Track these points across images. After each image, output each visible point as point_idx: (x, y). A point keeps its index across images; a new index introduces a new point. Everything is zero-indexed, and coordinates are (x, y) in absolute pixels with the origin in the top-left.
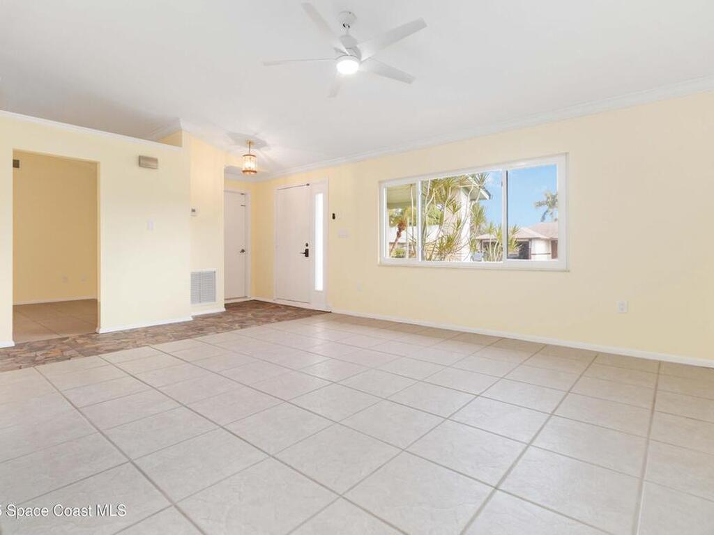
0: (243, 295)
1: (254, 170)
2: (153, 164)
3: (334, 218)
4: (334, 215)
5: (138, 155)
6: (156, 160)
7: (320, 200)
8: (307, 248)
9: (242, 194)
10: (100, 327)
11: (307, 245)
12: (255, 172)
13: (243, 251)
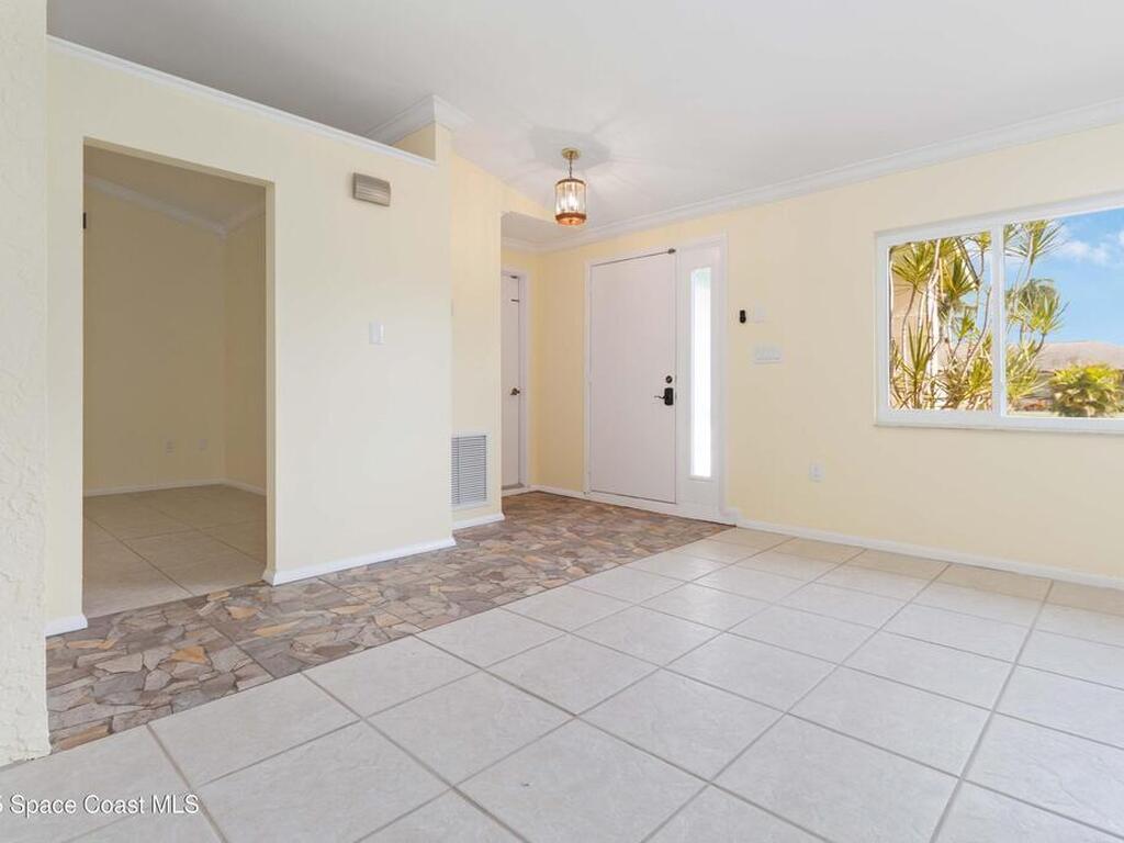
0: (514, 481)
2: (378, 195)
3: (743, 319)
4: (743, 313)
5: (353, 172)
6: (384, 186)
8: (669, 386)
9: (515, 277)
10: (274, 571)
11: (669, 380)
12: (583, 217)
13: (515, 392)
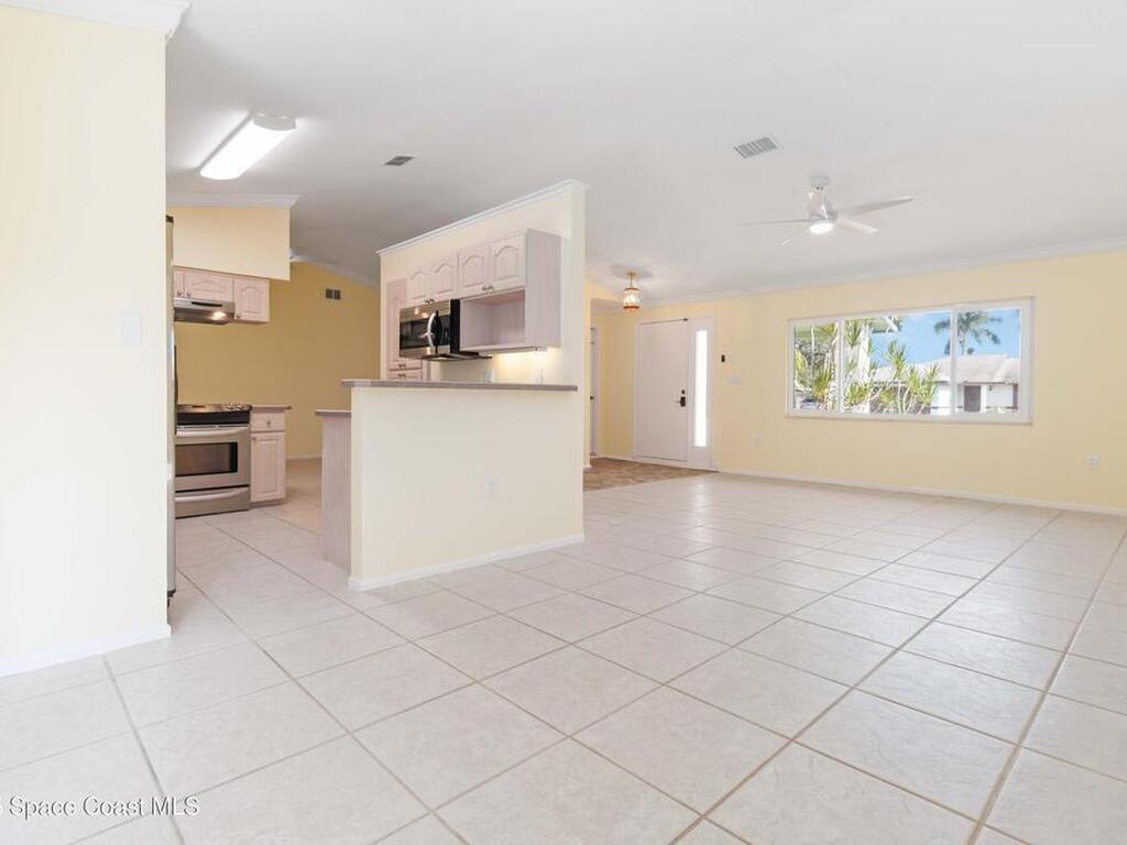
1: (635, 305)
3: (723, 360)
4: (723, 357)
7: (702, 338)
8: (683, 396)
9: (592, 329)
11: (683, 392)
12: (637, 308)
13: (591, 398)
